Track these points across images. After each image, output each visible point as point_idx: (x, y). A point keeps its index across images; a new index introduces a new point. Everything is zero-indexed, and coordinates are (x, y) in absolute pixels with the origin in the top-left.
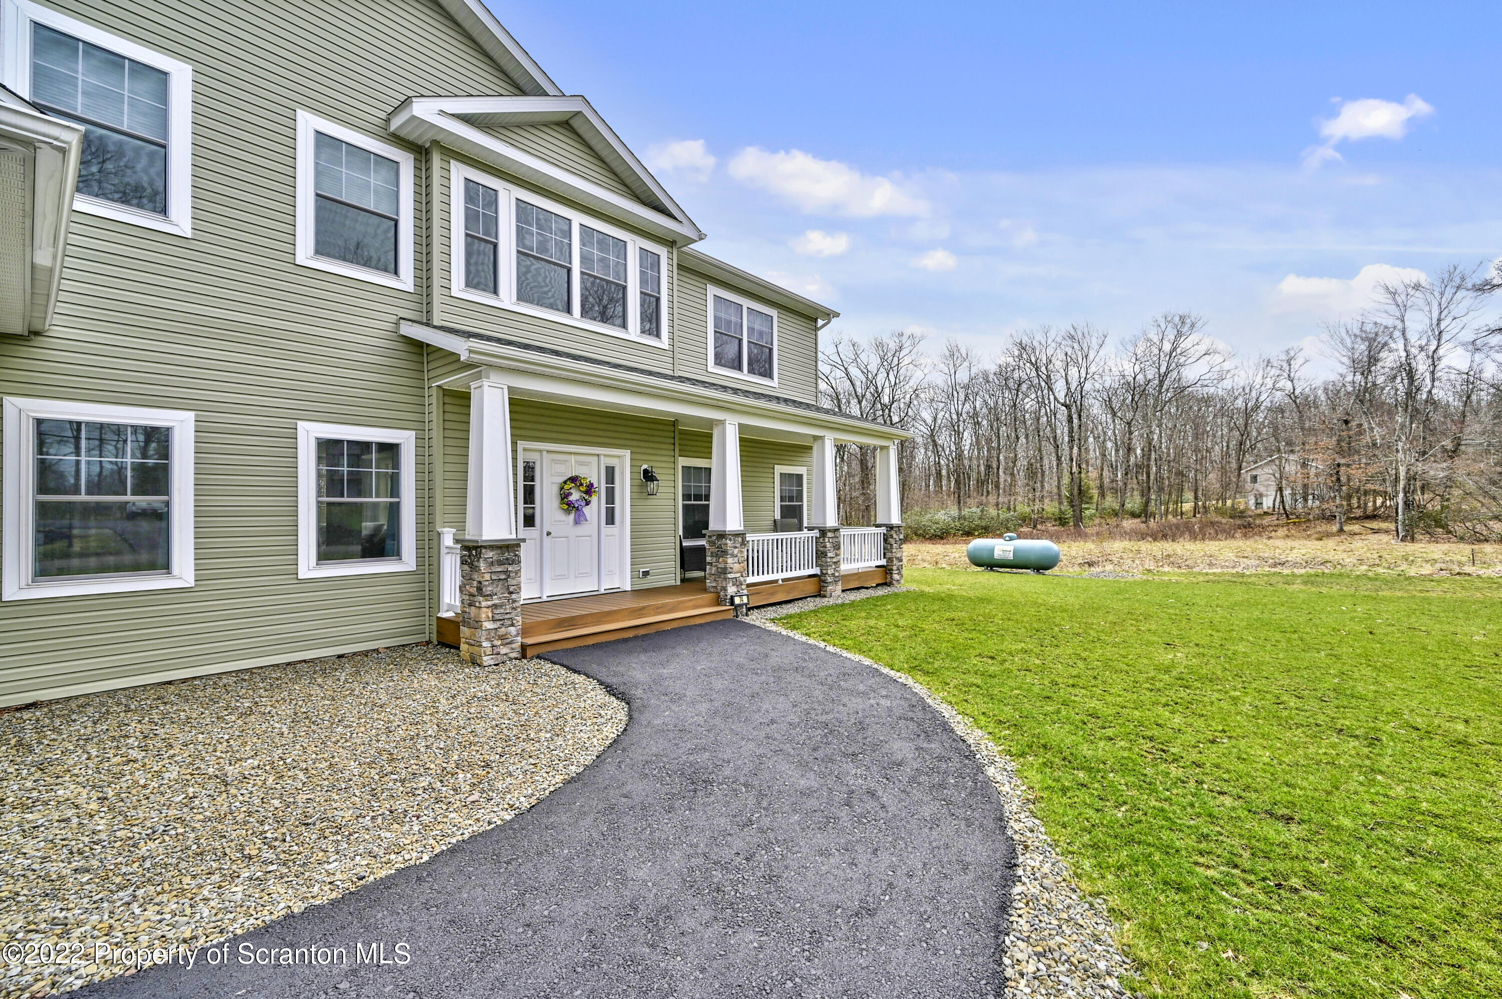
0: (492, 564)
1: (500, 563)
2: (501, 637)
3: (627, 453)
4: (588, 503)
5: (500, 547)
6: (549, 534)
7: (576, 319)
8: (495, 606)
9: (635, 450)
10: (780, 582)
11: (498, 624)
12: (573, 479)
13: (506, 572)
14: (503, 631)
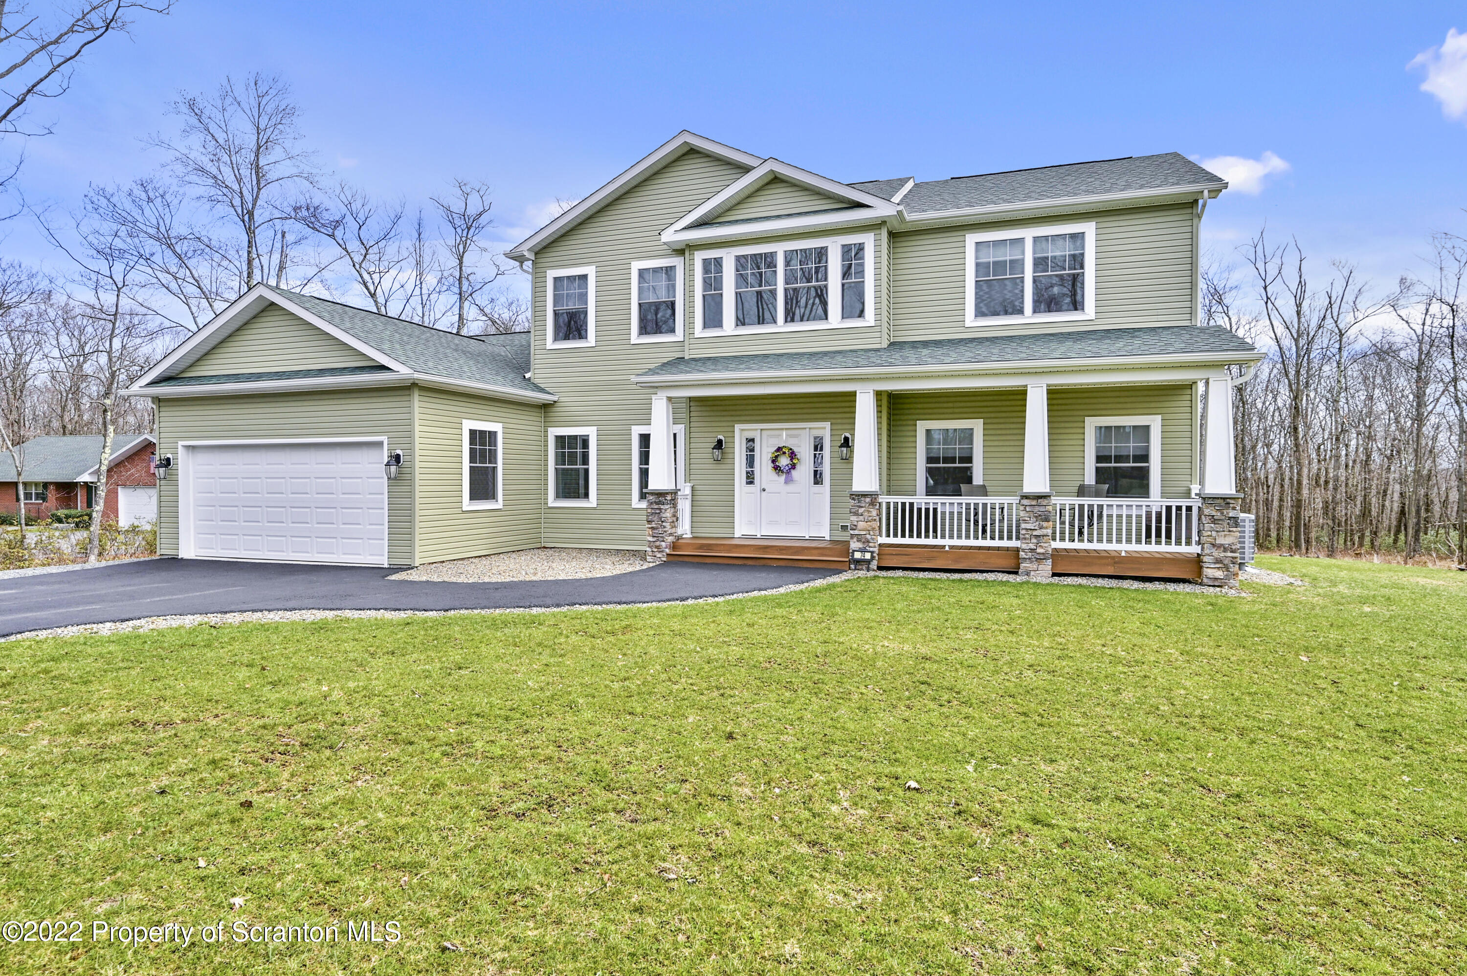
0: (652, 503)
1: (657, 503)
2: (657, 547)
3: (827, 425)
4: (793, 467)
5: (657, 494)
6: (764, 490)
7: (781, 326)
8: (652, 528)
9: (833, 421)
10: (947, 548)
11: (655, 539)
12: (779, 449)
13: (660, 509)
14: (658, 543)
